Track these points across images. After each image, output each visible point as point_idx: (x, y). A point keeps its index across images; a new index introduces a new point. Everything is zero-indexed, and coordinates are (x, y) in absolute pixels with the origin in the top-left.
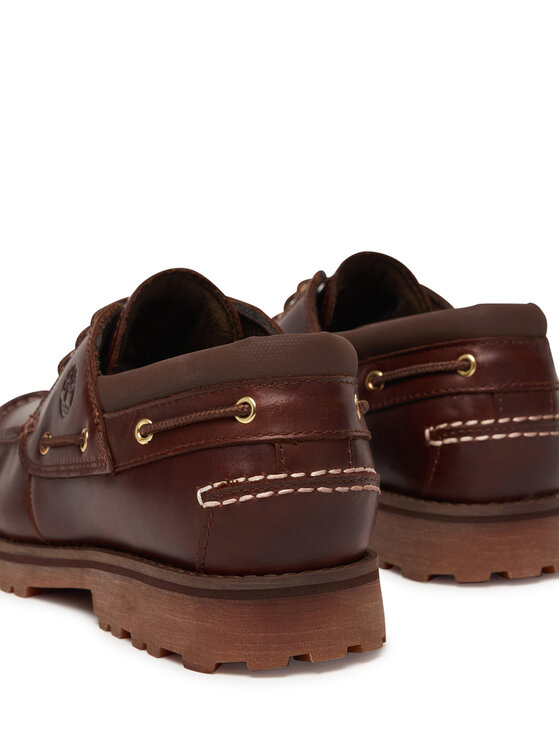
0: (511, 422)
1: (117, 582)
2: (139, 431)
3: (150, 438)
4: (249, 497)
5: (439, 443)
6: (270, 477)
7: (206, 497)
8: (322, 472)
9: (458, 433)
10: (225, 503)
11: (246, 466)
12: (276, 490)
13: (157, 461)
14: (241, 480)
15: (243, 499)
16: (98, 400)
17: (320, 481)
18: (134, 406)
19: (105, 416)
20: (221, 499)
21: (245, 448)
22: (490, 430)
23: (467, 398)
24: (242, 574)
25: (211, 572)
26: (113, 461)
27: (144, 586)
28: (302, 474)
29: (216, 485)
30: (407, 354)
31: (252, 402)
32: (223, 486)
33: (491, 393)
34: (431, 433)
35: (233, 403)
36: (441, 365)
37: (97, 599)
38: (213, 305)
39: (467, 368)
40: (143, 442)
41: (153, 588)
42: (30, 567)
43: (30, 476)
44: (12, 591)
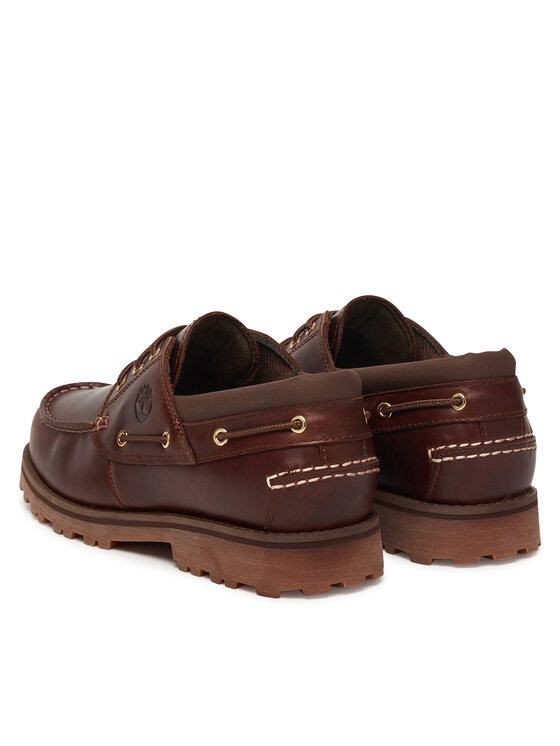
0: (494, 443)
1: (196, 538)
2: (217, 437)
3: (225, 442)
4: (303, 482)
5: (439, 461)
6: (317, 468)
7: (273, 482)
8: (349, 463)
9: (454, 453)
10: (288, 486)
11: (300, 462)
12: (321, 477)
13: (233, 458)
14: (298, 470)
15: (299, 483)
16: (178, 413)
17: (348, 469)
18: (211, 419)
19: (185, 424)
20: (284, 484)
21: (299, 449)
22: (478, 450)
23: (459, 426)
24: (298, 531)
25: (275, 531)
26: (195, 456)
27: (221, 541)
28: (337, 465)
29: (281, 474)
30: (412, 391)
31: (302, 418)
32: (285, 475)
33: (479, 423)
34: (432, 452)
35: (290, 421)
36: (439, 402)
37: (176, 549)
38: (239, 336)
39: (460, 404)
40: (221, 444)
41: (230, 542)
42: (113, 527)
43: (109, 461)
44: (96, 544)
